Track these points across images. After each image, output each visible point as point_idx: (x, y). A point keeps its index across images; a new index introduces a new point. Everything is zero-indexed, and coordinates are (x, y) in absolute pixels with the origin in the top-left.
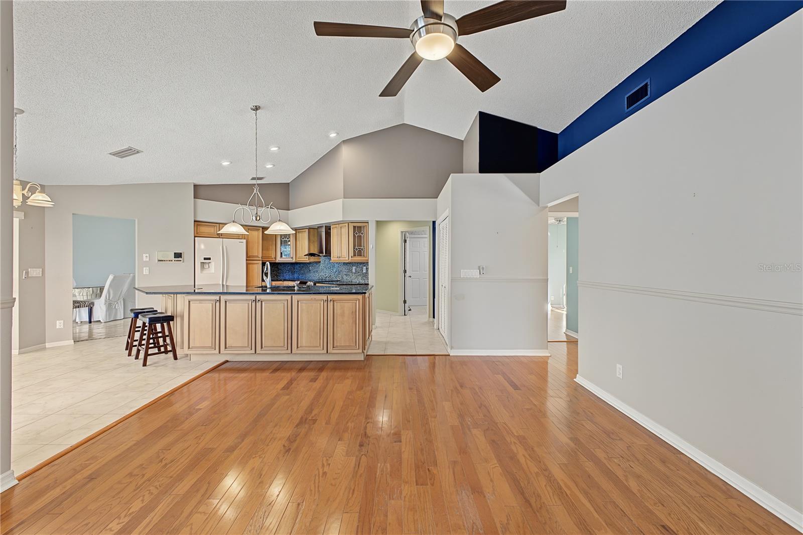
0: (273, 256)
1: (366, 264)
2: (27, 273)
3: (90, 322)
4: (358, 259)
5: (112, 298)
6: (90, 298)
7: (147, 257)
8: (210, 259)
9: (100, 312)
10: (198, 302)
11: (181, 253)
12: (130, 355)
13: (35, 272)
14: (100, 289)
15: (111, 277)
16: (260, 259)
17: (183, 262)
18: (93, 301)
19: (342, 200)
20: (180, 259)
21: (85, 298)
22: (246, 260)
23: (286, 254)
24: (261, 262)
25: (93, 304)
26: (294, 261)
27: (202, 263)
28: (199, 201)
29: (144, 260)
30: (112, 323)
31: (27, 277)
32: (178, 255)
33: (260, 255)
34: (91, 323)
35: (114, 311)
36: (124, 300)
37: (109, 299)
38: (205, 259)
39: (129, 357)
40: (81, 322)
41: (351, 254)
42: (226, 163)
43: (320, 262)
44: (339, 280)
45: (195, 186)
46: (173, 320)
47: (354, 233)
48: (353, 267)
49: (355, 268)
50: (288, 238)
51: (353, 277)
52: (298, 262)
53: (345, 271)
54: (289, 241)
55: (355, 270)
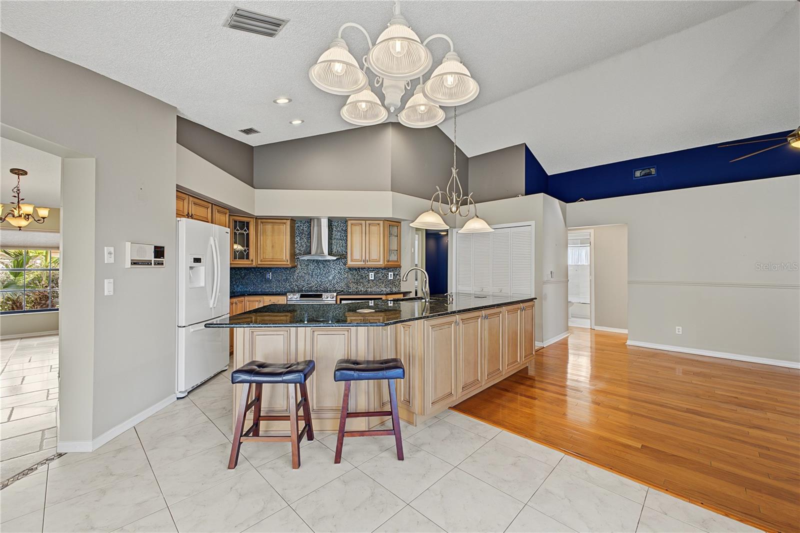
1: (396, 268)
4: (392, 263)
7: (110, 253)
8: (200, 260)
17: (165, 267)
19: (391, 192)
20: (161, 260)
26: (254, 265)
27: (191, 269)
29: (106, 261)
32: (160, 253)
38: (195, 261)
41: (387, 257)
47: (389, 233)
48: (370, 274)
49: (373, 274)
50: (245, 231)
51: (369, 285)
52: (259, 266)
53: (354, 279)
54: (248, 234)
55: (373, 276)
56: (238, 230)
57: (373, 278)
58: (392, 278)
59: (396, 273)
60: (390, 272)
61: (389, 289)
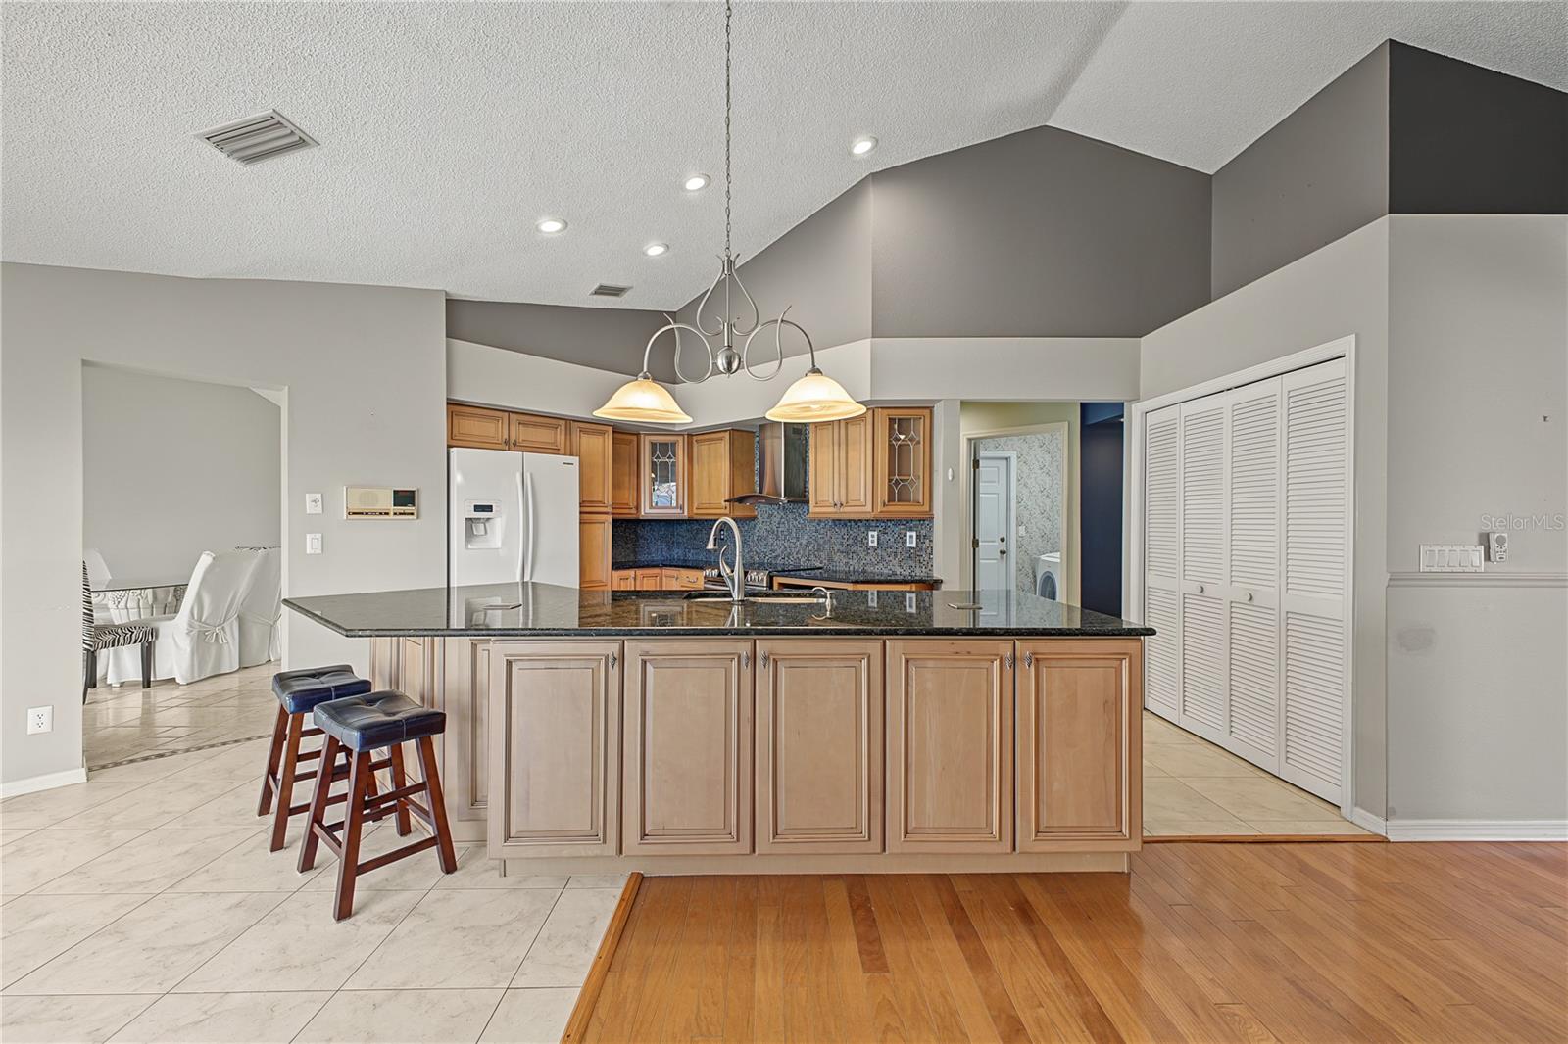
0: (633, 504)
1: (924, 521)
3: (147, 683)
4: (899, 509)
5: (206, 618)
6: (148, 616)
7: (315, 501)
8: (489, 509)
9: (175, 655)
10: (542, 665)
11: (413, 492)
12: (278, 844)
14: (175, 590)
15: (206, 560)
16: (609, 510)
17: (418, 518)
18: (155, 625)
19: (869, 340)
20: (408, 509)
21: (134, 617)
22: (581, 513)
23: (661, 500)
24: (610, 518)
25: (154, 632)
26: (686, 515)
27: (469, 522)
28: (458, 344)
29: (305, 511)
30: (209, 687)
32: (405, 498)
33: (609, 501)
34: (149, 686)
35: (213, 651)
36: (241, 619)
37: (200, 620)
38: (478, 508)
39: (277, 854)
40: (122, 684)
41: (883, 493)
42: (550, 227)
43: (754, 518)
44: (818, 565)
45: (452, 303)
46: (441, 729)
47: (890, 437)
48: (870, 533)
49: (875, 533)
50: (670, 458)
51: (868, 558)
52: (696, 517)
53: (842, 544)
54: (674, 464)
55: (876, 539)
56: (658, 458)
57: (875, 544)
58: (914, 545)
59: (923, 532)
60: (911, 530)
61: (908, 571)
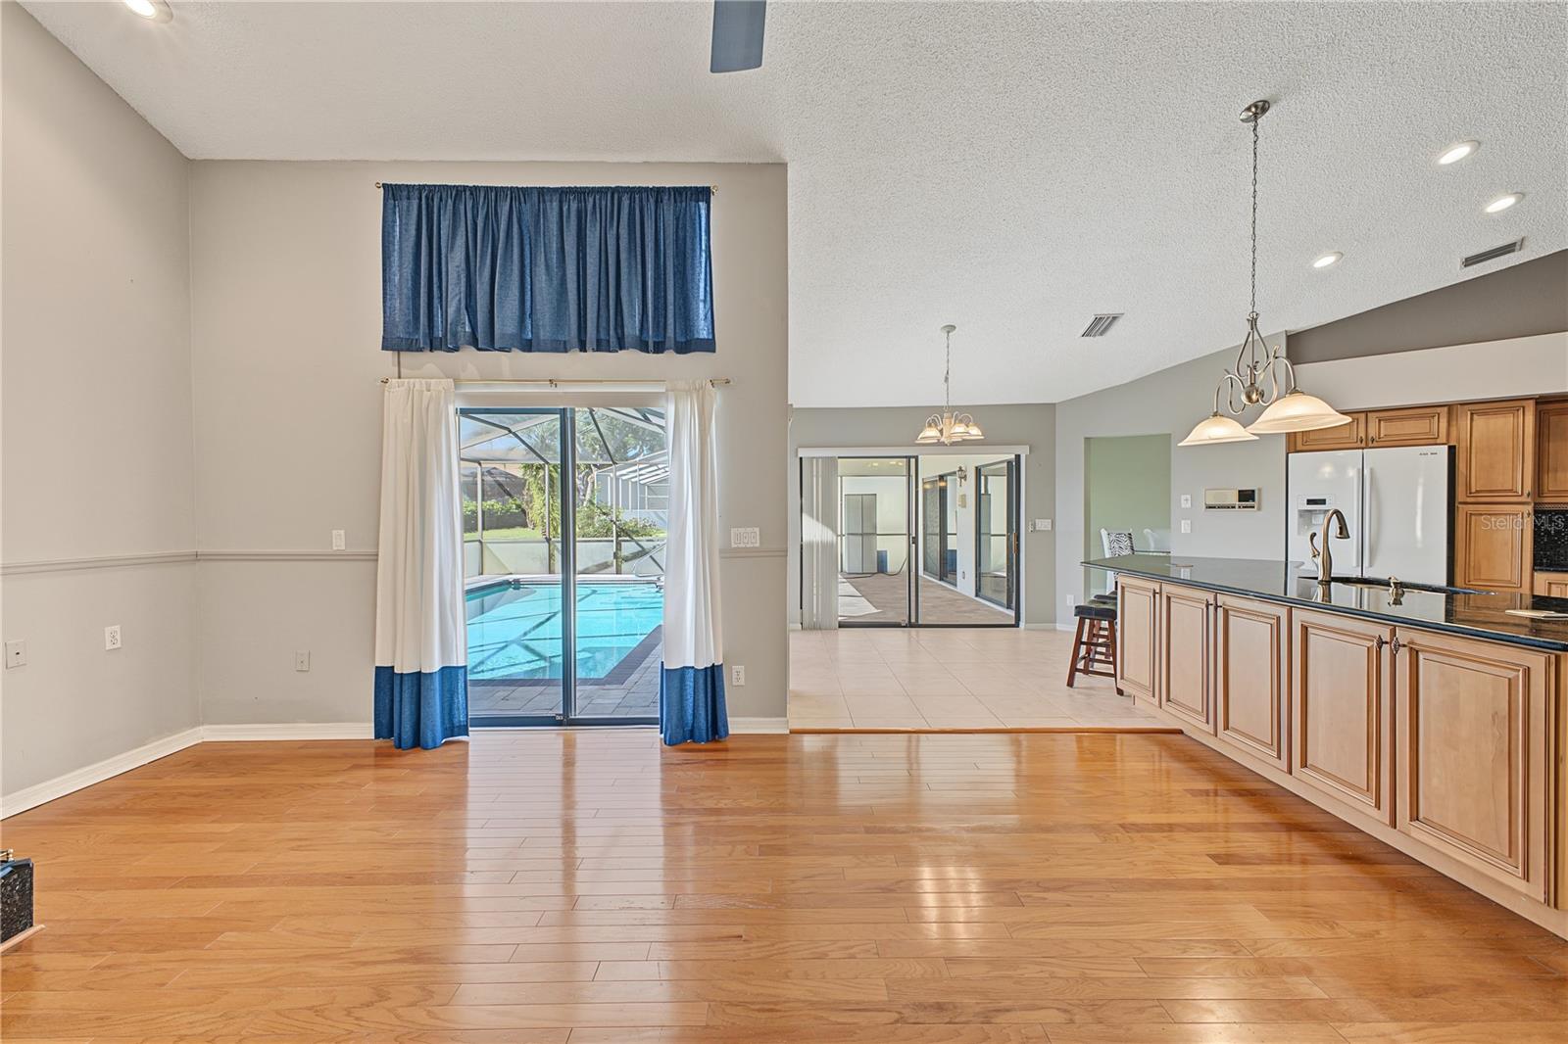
2: (1034, 525)
7: (1187, 500)
8: (1322, 501)
11: (1254, 491)
13: (1043, 525)
16: (1529, 499)
17: (1260, 509)
20: (1251, 503)
24: (1530, 508)
27: (1302, 513)
28: (1305, 369)
29: (1183, 506)
31: (1034, 530)
32: (1246, 496)
33: (1527, 490)
38: (1310, 502)
42: (1325, 261)
45: (1291, 337)
